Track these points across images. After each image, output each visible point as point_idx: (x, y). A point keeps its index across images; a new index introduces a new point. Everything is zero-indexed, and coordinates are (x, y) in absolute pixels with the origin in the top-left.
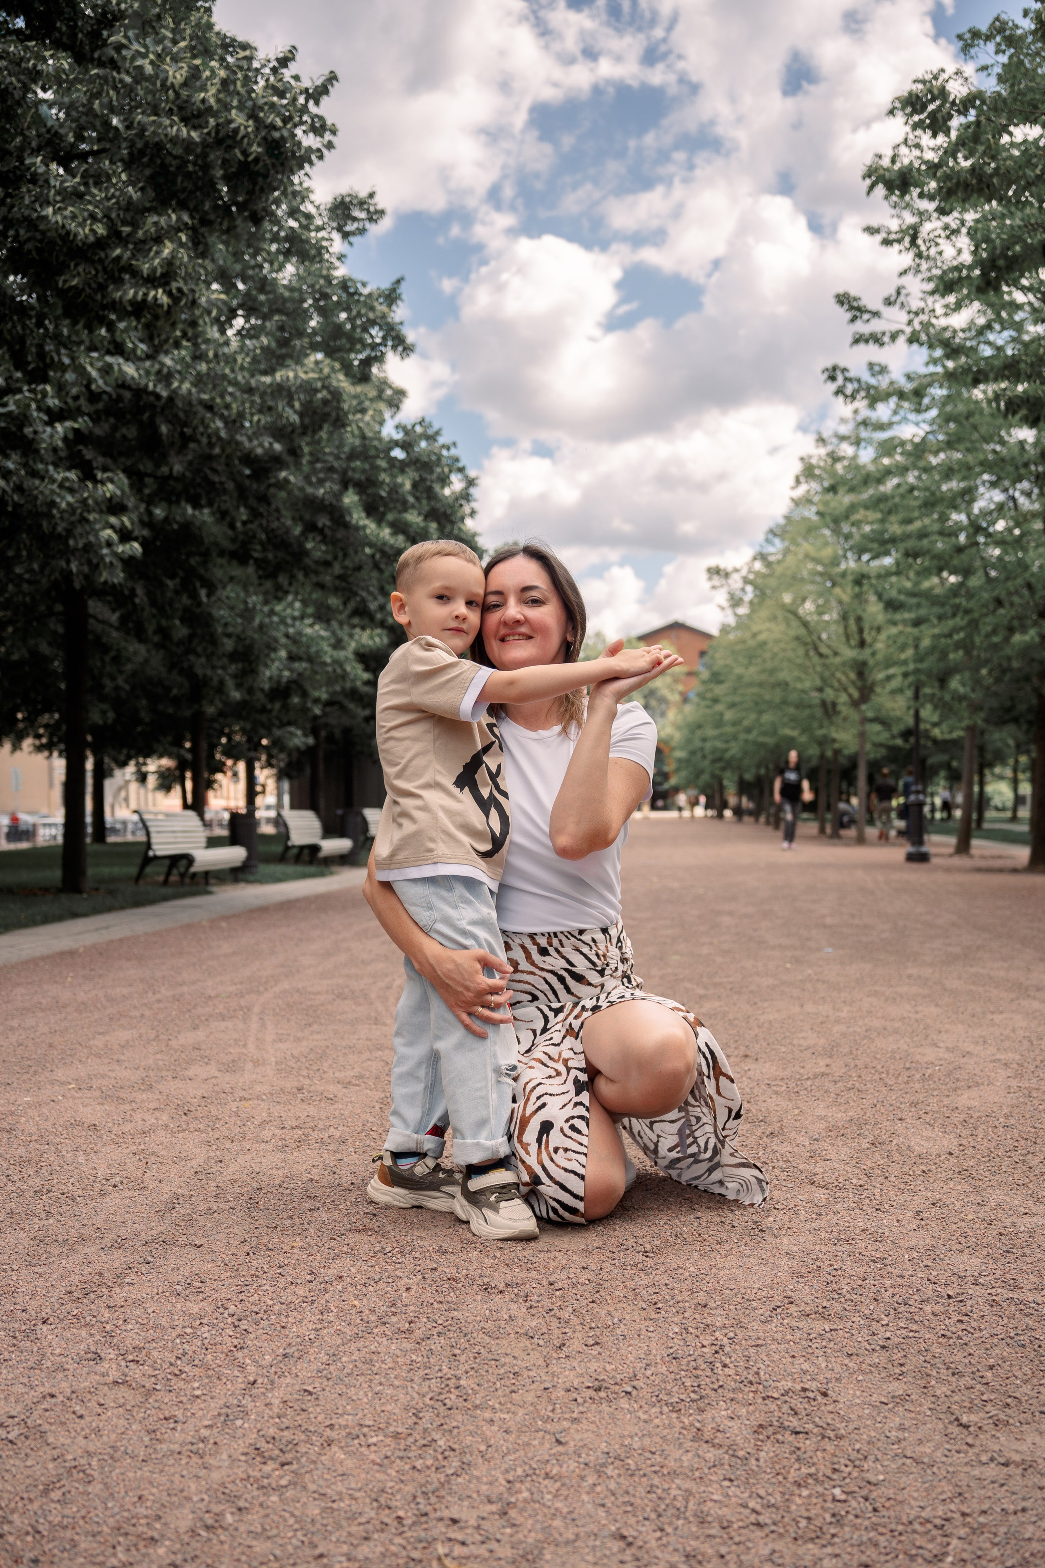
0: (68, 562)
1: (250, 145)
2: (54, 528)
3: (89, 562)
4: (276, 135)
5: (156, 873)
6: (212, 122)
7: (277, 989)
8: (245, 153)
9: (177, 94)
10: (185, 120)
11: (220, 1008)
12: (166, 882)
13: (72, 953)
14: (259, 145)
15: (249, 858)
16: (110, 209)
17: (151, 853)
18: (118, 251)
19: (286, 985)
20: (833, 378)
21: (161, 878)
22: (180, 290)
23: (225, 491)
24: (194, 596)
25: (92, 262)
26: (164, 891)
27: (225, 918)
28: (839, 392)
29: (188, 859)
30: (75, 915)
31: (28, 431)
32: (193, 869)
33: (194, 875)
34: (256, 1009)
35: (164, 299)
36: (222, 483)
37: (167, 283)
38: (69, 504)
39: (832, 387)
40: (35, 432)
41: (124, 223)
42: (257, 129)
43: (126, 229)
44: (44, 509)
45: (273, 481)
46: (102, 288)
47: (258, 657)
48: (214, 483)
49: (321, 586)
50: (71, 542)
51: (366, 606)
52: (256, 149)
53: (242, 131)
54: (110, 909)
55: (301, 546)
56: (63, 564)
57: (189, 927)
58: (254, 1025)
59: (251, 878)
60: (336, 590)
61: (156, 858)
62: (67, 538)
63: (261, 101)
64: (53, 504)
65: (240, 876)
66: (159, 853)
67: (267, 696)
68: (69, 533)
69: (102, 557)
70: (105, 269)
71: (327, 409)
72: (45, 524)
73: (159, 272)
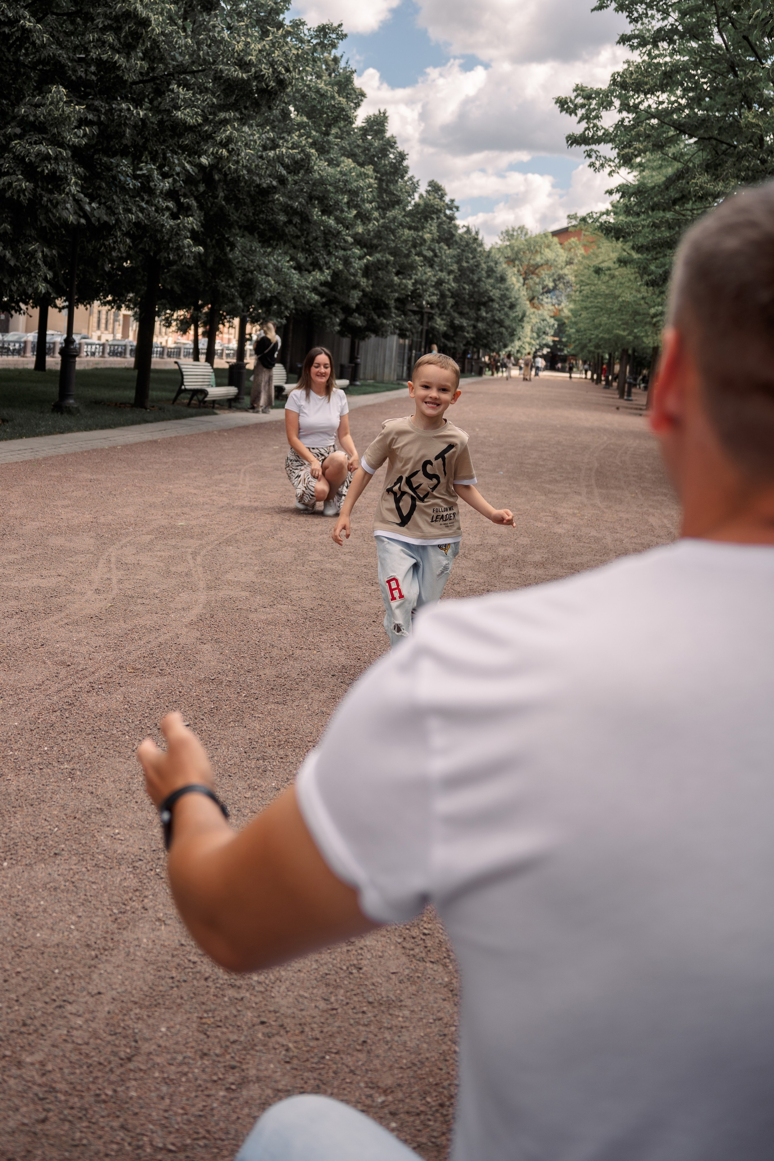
0: (168, 254)
1: (270, 81)
2: (163, 237)
3: (178, 254)
4: (282, 77)
5: (185, 399)
6: (253, 70)
7: (251, 465)
8: (267, 86)
9: (239, 55)
10: (241, 67)
11: (229, 469)
12: (189, 404)
13: (155, 442)
14: (274, 81)
15: (239, 394)
16: (204, 107)
17: (183, 387)
18: (207, 128)
19: (255, 464)
20: (590, 156)
21: (186, 401)
22: (233, 149)
23: (245, 204)
24: (223, 250)
25: (194, 132)
26: (190, 410)
27: (226, 430)
28: (592, 165)
29: (204, 393)
30: (146, 422)
31: (152, 184)
32: (206, 399)
33: (206, 402)
34: (243, 471)
35: (225, 152)
36: (243, 199)
37: (228, 145)
38: (171, 226)
39: (588, 161)
40: (155, 185)
41: (210, 114)
42: (273, 72)
43: (211, 117)
44: (159, 228)
45: (271, 199)
46: (198, 143)
47: (255, 286)
48: (239, 199)
49: (295, 247)
50: (171, 245)
51: (318, 261)
52: (272, 84)
53: (266, 75)
54: (163, 420)
55: (283, 231)
56: (166, 255)
57: (207, 433)
58: (242, 475)
59: (239, 406)
60: (304, 250)
61: (186, 390)
62: (168, 243)
63: (276, 60)
64: (163, 225)
65: (233, 404)
66: (187, 387)
67: (258, 303)
68: (170, 240)
69: (184, 253)
70: (200, 135)
71: (303, 164)
72: (159, 236)
73: (224, 141)
